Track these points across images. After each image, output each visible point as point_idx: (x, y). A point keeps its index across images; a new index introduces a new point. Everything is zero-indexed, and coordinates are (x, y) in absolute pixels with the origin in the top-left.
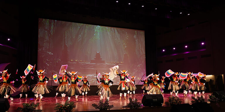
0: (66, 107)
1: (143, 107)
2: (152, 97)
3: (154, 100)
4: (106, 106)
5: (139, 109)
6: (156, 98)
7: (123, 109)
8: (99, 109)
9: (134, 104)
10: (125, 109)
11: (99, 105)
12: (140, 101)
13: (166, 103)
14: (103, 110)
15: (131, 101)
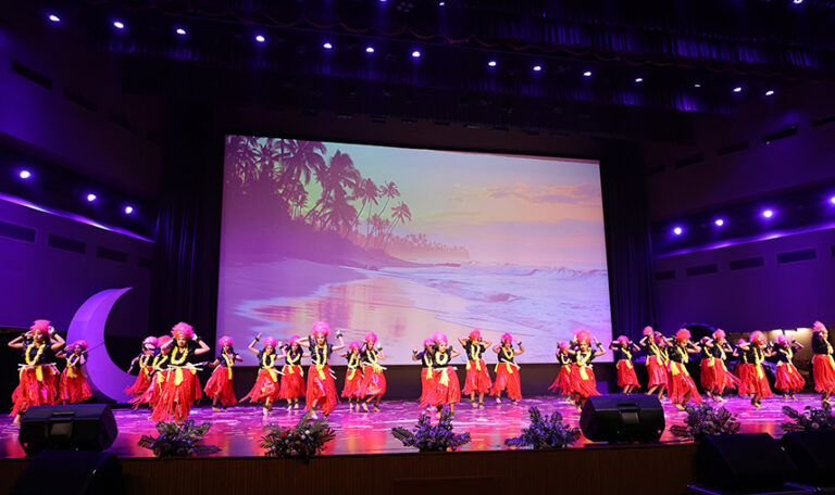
1: (587, 445)
2: (620, 405)
3: (625, 416)
4: (441, 438)
5: (567, 449)
6: (634, 411)
7: (506, 448)
8: (418, 446)
9: (546, 430)
10: (513, 448)
11: (415, 433)
13: (676, 430)
14: (431, 450)
15: (537, 421)
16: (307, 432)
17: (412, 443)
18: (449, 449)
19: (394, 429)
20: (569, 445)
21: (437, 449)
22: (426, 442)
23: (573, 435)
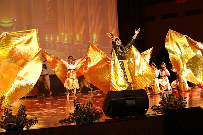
1: (106, 120)
2: (125, 96)
3: (128, 102)
4: (19, 122)
5: (95, 123)
6: (132, 99)
7: (60, 125)
8: (5, 129)
9: (83, 113)
10: (64, 125)
11: (3, 120)
12: (100, 109)
13: (154, 108)
15: (78, 108)
18: (25, 129)
20: (96, 121)
21: (17, 129)
22: (10, 126)
23: (99, 115)
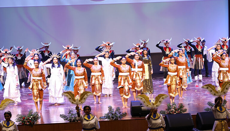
0: (29, 119)
8: (69, 120)
14: (73, 122)
15: (111, 110)
16: (32, 117)
17: (67, 119)
19: (61, 115)
21: (75, 121)
22: (71, 119)
